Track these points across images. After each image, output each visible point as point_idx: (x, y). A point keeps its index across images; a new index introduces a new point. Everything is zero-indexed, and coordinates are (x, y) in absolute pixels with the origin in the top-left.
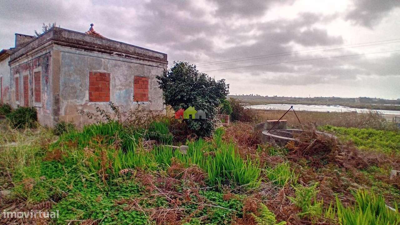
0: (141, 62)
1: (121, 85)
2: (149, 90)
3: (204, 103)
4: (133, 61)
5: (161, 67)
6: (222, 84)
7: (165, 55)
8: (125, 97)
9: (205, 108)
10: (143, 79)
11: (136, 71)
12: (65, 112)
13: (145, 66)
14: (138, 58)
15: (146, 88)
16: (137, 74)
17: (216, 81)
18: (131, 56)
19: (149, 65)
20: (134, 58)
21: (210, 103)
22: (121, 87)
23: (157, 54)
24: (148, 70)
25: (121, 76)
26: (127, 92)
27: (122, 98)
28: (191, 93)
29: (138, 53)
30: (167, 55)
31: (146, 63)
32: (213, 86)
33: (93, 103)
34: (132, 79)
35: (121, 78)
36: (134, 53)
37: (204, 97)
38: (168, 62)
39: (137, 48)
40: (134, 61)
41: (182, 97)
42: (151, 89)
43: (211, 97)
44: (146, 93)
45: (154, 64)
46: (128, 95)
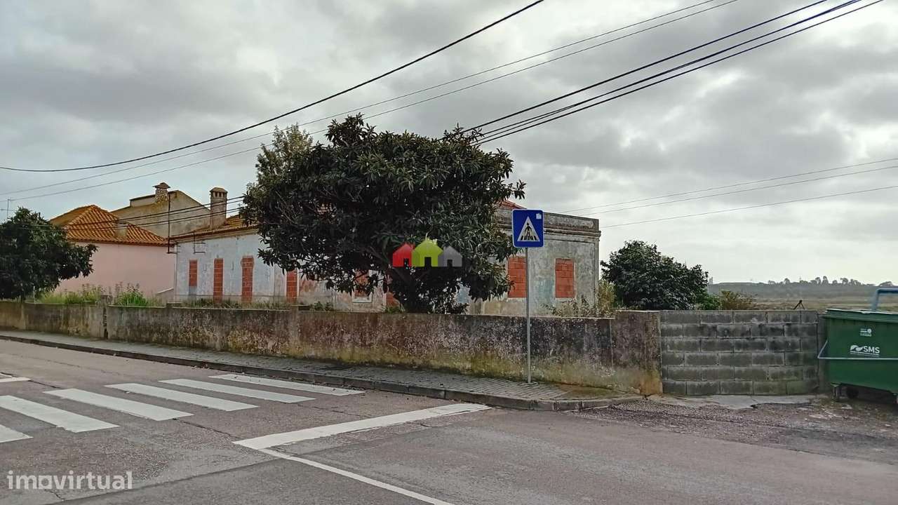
0: (565, 237)
1: (541, 273)
2: (575, 279)
3: (675, 298)
4: (554, 237)
5: (590, 241)
6: (697, 272)
7: (596, 222)
8: (545, 291)
9: (676, 304)
10: (568, 263)
11: (558, 251)
12: (486, 309)
13: (569, 242)
14: (561, 232)
15: (571, 276)
16: (560, 255)
17: (688, 268)
18: (553, 230)
19: (574, 241)
20: (556, 232)
21: (682, 297)
22: (541, 277)
23: (584, 222)
24: (574, 249)
25: (542, 260)
26: (549, 283)
27: (542, 293)
28: (655, 285)
29: (560, 225)
30: (598, 220)
31: (571, 237)
32: (684, 275)
33: (512, 299)
34: (553, 264)
35: (541, 262)
36: (556, 225)
37: (672, 290)
38: (600, 232)
39: (559, 218)
40: (556, 237)
41: (645, 289)
42: (577, 277)
43: (683, 291)
44: (571, 284)
45: (581, 238)
46: (548, 289)
